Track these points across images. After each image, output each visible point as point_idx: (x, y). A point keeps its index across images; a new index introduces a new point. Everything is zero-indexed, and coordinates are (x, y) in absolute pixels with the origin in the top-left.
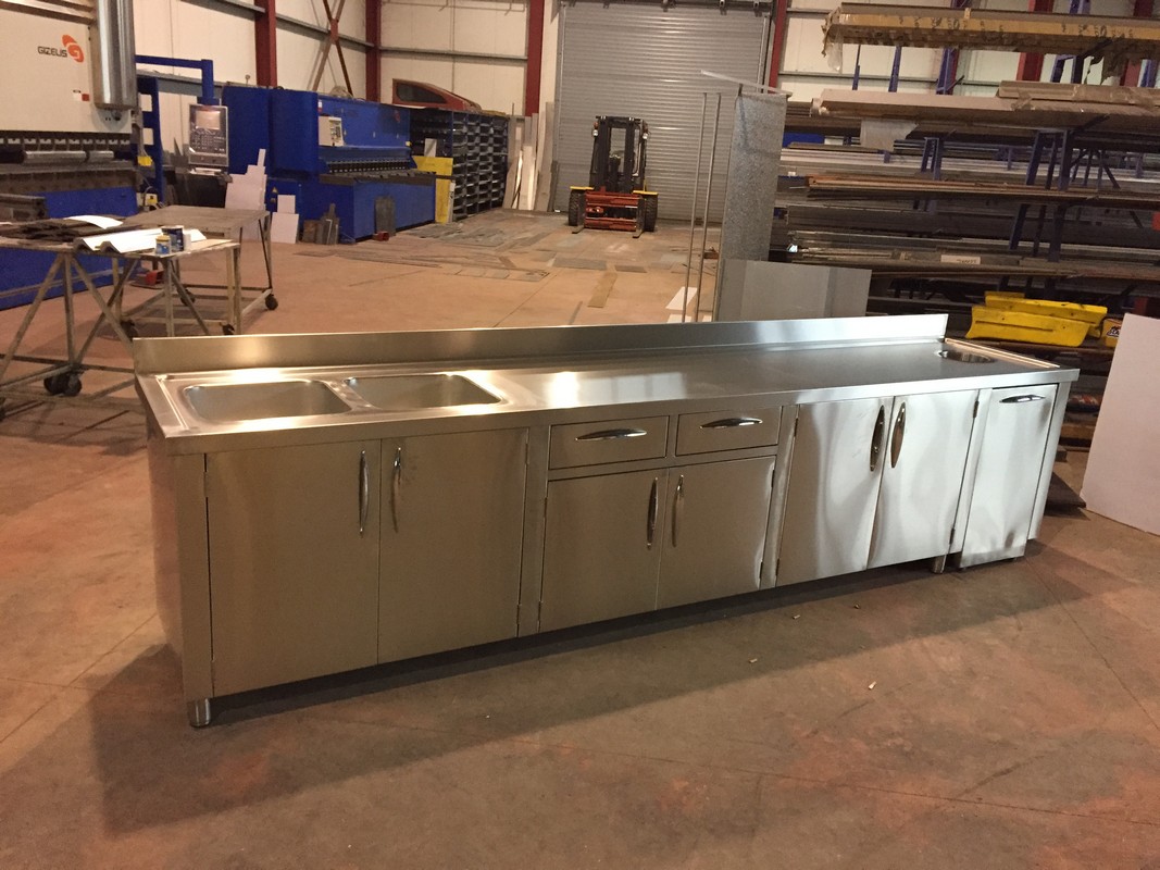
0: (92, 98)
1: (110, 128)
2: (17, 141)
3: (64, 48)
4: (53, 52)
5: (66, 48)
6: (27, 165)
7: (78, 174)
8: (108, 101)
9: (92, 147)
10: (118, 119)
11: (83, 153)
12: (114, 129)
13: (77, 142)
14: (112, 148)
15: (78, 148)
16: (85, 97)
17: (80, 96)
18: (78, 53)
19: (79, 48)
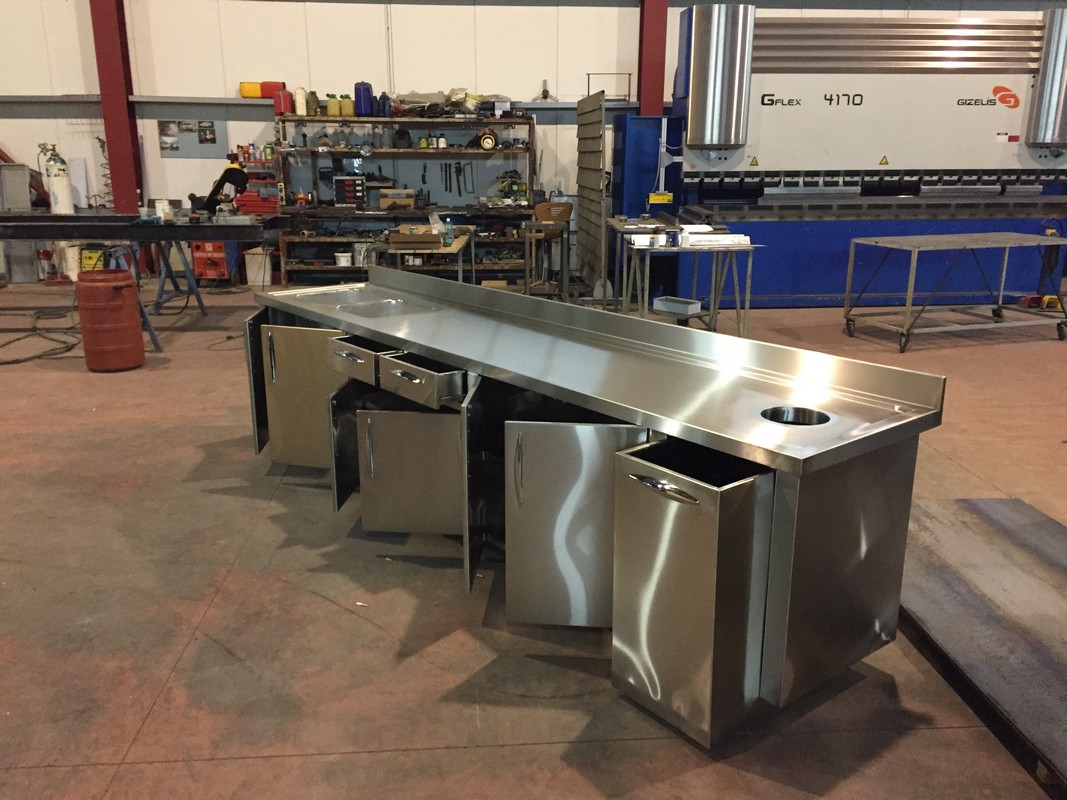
0: (1022, 139)
1: (1042, 164)
2: (915, 178)
3: (992, 97)
4: (978, 102)
5: (996, 98)
6: (924, 197)
7: (988, 206)
8: (1048, 139)
9: (1012, 183)
10: (1057, 156)
11: (998, 187)
12: (1051, 166)
13: (994, 178)
14: (1043, 183)
15: (993, 183)
16: (1013, 139)
17: (1007, 137)
18: (1013, 100)
19: (1014, 96)
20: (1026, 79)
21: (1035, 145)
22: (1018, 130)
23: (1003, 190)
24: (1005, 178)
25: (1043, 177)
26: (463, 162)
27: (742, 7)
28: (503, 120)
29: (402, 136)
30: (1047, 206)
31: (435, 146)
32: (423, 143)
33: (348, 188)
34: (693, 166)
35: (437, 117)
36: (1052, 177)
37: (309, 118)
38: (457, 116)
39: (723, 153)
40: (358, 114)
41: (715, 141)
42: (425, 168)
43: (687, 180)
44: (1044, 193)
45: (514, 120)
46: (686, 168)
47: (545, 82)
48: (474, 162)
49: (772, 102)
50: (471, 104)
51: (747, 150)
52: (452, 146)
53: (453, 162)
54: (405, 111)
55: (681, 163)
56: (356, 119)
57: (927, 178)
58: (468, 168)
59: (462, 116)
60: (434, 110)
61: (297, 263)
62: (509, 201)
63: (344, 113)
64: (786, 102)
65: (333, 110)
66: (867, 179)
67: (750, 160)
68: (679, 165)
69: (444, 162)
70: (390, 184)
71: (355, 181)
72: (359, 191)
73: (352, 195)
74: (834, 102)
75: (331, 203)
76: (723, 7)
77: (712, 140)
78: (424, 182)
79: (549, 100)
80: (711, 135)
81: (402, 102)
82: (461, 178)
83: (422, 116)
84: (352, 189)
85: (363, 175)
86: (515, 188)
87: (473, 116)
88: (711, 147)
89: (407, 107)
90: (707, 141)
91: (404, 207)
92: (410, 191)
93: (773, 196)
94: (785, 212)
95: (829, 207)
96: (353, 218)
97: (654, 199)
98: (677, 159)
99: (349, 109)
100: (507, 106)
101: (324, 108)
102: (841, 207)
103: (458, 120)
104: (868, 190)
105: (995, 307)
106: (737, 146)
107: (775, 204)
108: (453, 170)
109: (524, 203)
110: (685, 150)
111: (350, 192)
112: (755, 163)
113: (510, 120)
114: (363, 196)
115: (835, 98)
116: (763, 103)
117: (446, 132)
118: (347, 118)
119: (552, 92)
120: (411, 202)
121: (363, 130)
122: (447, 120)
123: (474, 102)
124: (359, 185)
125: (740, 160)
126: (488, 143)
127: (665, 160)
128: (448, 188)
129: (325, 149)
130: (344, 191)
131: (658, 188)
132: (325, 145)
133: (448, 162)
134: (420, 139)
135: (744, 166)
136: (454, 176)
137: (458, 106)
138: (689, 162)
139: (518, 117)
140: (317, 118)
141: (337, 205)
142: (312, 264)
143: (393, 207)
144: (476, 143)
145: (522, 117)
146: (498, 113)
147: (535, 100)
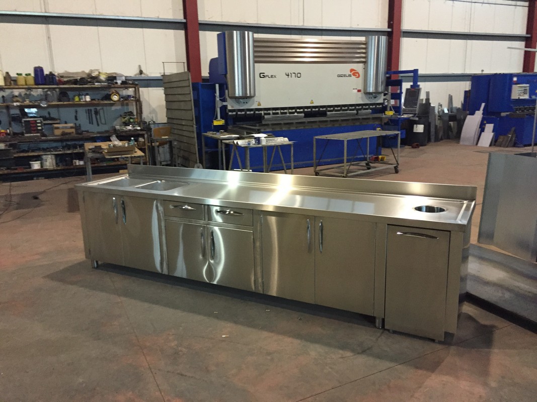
0: (362, 91)
1: (370, 101)
2: (324, 109)
3: (350, 74)
4: (345, 76)
5: (351, 74)
6: (328, 117)
7: (353, 119)
8: (371, 91)
9: (360, 109)
10: (375, 97)
11: (355, 112)
12: (373, 102)
13: (353, 108)
14: (371, 109)
15: (353, 110)
16: (359, 91)
17: (356, 90)
18: (357, 74)
19: (358, 73)
20: (361, 65)
21: (367, 94)
22: (361, 87)
23: (358, 113)
24: (357, 107)
25: (371, 107)
26: (98, 108)
27: (246, 32)
28: (123, 86)
29: (63, 94)
30: (374, 118)
31: (84, 100)
32: (77, 99)
33: (32, 125)
34: (232, 107)
35: (85, 84)
36: (374, 106)
37: (6, 87)
38: (96, 84)
39: (245, 100)
40: (36, 84)
41: (241, 95)
42: (76, 112)
43: (230, 113)
44: (373, 113)
45: (128, 86)
46: (229, 108)
47: (140, 66)
48: (105, 108)
49: (264, 77)
50: (103, 77)
51: (256, 99)
52: (94, 100)
53: (92, 108)
54: (65, 81)
55: (227, 105)
56: (36, 86)
57: (329, 109)
58: (101, 112)
59: (99, 84)
60: (83, 81)
61: (6, 169)
62: (130, 127)
63: (28, 83)
64: (270, 77)
65: (21, 82)
66: (306, 110)
67: (257, 103)
68: (225, 107)
69: (87, 108)
70: (58, 122)
71: (36, 121)
72: (39, 126)
73: (35, 129)
74: (290, 76)
75: (22, 134)
76: (238, 32)
77: (239, 94)
78: (76, 119)
79: (143, 75)
80: (238, 92)
81: (62, 77)
82: (98, 117)
83: (76, 84)
84: (34, 125)
85: (41, 117)
86: (132, 120)
87: (106, 84)
88: (239, 98)
89: (65, 80)
90: (237, 95)
91: (70, 133)
92: (72, 125)
93: (268, 120)
94: (274, 126)
95: (292, 123)
96: (40, 141)
97: (216, 123)
98: (225, 104)
99: (31, 81)
100: (124, 79)
101: (15, 81)
102: (297, 123)
103: (97, 86)
104: (307, 115)
105: (366, 162)
106: (251, 97)
107: (270, 123)
108: (93, 112)
109: (139, 128)
110: (228, 99)
111: (34, 127)
112: (259, 105)
113: (126, 86)
114: (42, 129)
115: (290, 74)
116: (261, 77)
117: (89, 92)
118: (31, 86)
119: (144, 71)
120: (73, 130)
121: (38, 92)
122: (90, 86)
123: (105, 76)
124: (39, 123)
125: (253, 104)
126: (115, 98)
127: (219, 104)
128: (91, 122)
129: (18, 104)
130: (30, 126)
131: (217, 118)
132: (17, 101)
133: (90, 108)
134: (74, 96)
135: (255, 106)
136: (94, 116)
137: (96, 79)
138: (231, 105)
139: (130, 84)
140: (12, 87)
141: (26, 135)
142: (16, 169)
143: (64, 134)
144: (108, 97)
145: (133, 84)
146: (119, 82)
147: (136, 75)
